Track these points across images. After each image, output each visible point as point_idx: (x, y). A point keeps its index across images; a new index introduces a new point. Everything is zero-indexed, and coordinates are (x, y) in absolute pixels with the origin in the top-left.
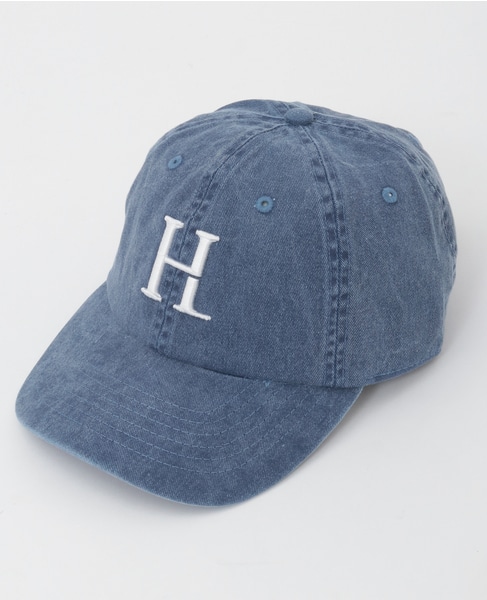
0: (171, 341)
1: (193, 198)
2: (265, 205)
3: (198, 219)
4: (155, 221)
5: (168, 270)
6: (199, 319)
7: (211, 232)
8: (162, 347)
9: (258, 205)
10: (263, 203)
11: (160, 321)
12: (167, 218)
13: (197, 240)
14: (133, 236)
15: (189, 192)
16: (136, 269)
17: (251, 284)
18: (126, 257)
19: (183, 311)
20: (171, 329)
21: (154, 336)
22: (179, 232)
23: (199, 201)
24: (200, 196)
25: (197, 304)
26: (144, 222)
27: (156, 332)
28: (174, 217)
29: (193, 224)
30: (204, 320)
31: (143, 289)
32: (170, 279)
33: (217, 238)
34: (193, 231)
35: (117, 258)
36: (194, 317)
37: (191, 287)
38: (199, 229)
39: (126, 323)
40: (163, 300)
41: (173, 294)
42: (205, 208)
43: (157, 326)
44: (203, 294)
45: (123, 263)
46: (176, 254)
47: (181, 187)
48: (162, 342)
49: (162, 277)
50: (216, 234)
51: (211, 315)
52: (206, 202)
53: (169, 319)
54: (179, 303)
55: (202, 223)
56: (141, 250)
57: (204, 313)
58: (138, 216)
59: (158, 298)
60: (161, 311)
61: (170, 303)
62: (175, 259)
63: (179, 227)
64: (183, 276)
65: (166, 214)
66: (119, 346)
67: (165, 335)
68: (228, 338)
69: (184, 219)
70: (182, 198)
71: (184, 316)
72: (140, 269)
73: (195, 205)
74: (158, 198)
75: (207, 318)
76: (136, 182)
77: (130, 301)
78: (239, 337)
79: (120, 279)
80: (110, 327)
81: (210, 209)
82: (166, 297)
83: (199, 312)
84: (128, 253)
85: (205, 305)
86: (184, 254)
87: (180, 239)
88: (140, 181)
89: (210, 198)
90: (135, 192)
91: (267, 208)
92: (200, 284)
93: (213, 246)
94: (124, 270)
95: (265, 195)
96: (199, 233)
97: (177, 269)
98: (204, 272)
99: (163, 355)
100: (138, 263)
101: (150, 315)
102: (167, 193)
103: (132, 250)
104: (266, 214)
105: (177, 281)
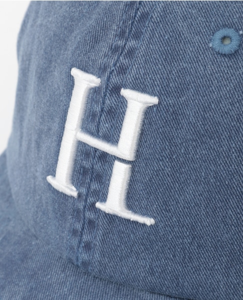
0: (97, 256)
1: (111, 38)
2: (227, 42)
3: (123, 70)
4: (57, 75)
5: (83, 151)
6: (136, 223)
7: (143, 90)
8: (85, 264)
9: (215, 44)
10: (224, 38)
11: (78, 226)
12: (75, 72)
13: (123, 103)
14: (31, 96)
15: (105, 28)
16: (38, 146)
17: (213, 168)
18: (25, 124)
19: (111, 212)
20: (96, 238)
21: (72, 248)
22: (94, 93)
23: (120, 43)
24: (122, 35)
25: (131, 201)
26: (43, 76)
27: (75, 242)
28: (85, 69)
29: (115, 80)
30: (144, 225)
31: (50, 179)
32: (87, 164)
33: (154, 100)
34: (116, 90)
35: (14, 123)
36: (128, 220)
37: (120, 176)
38: (125, 87)
39: (32, 222)
40: (79, 195)
41: (94, 186)
42: (131, 53)
43: (74, 232)
44: (139, 187)
45: (22, 133)
46: (93, 127)
47: (92, 22)
48: (84, 256)
49: (75, 162)
50: (152, 94)
51: (154, 218)
52: (132, 43)
53: (91, 223)
54: (104, 199)
55: (129, 77)
56: (42, 117)
57: (143, 214)
58: (33, 68)
59: (72, 192)
60: (78, 211)
61: (90, 200)
62: (92, 134)
63: (93, 85)
64: (107, 159)
65: (72, 66)
66: (25, 257)
67: (88, 247)
68: (183, 249)
69: (99, 71)
70: (95, 39)
71: (112, 218)
72: (44, 148)
73: (115, 50)
74: (58, 40)
75: (149, 221)
76: (27, 16)
77: (35, 191)
78: (199, 246)
79: (20, 154)
80: (12, 224)
81: (140, 53)
82: (84, 191)
83: (135, 212)
84: (26, 121)
85: (144, 202)
86: (105, 126)
87: (97, 102)
88: (33, 15)
89: (137, 36)
90: (27, 31)
91: (230, 46)
92: (133, 171)
93: (149, 112)
94: (24, 144)
95: (225, 26)
96: (125, 92)
97: (96, 150)
98: (138, 153)
99: (87, 273)
100: (40, 137)
101: (63, 215)
102: (71, 31)
103: (31, 117)
104: (230, 56)
105: (98, 167)
